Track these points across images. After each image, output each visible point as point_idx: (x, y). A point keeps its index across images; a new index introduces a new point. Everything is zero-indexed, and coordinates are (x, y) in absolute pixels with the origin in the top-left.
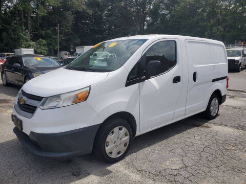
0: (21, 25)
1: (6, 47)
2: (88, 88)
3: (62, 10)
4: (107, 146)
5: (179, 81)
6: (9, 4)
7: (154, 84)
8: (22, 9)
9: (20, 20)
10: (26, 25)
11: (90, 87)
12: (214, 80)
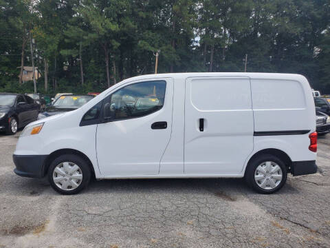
2: (42, 124)
5: (165, 128)
11: (44, 123)
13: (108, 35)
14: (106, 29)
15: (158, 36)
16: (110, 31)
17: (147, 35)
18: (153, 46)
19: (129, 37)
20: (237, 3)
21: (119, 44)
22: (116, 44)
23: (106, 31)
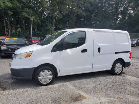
0: (50, 23)
1: (42, 34)
2: (31, 52)
3: (70, 14)
4: (40, 77)
5: (87, 52)
6: (46, 14)
7: (69, 52)
8: (51, 16)
9: (50, 21)
10: (52, 23)
11: (32, 51)
12: (116, 53)
13: (6, 8)
14: (5, 5)
15: (31, 11)
16: (7, 6)
17: (26, 10)
18: (29, 15)
19: (17, 10)
20: (64, 1)
21: (12, 13)
22: (10, 13)
23: (5, 6)
